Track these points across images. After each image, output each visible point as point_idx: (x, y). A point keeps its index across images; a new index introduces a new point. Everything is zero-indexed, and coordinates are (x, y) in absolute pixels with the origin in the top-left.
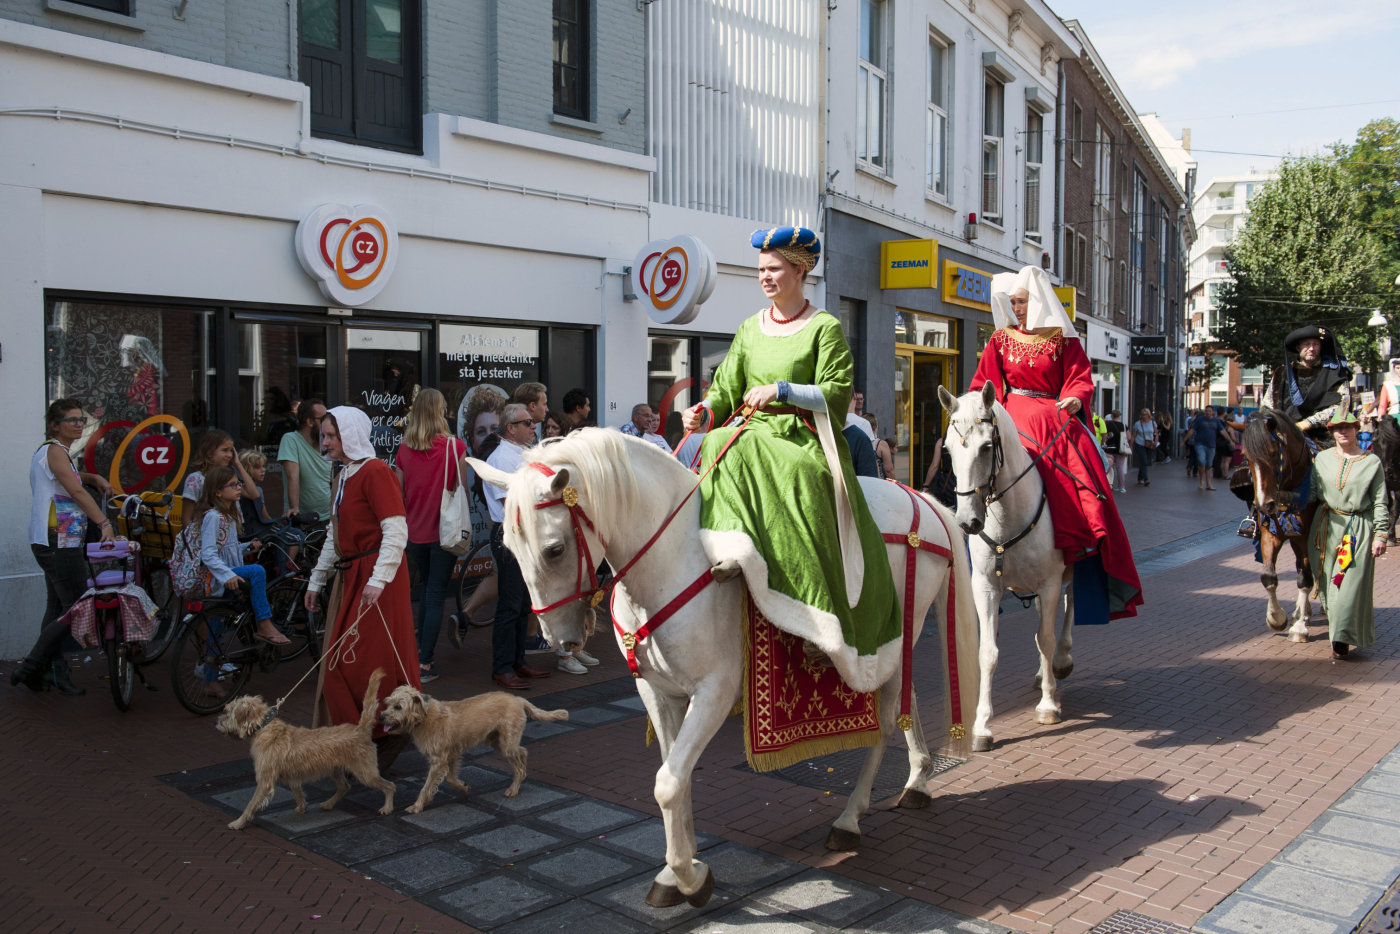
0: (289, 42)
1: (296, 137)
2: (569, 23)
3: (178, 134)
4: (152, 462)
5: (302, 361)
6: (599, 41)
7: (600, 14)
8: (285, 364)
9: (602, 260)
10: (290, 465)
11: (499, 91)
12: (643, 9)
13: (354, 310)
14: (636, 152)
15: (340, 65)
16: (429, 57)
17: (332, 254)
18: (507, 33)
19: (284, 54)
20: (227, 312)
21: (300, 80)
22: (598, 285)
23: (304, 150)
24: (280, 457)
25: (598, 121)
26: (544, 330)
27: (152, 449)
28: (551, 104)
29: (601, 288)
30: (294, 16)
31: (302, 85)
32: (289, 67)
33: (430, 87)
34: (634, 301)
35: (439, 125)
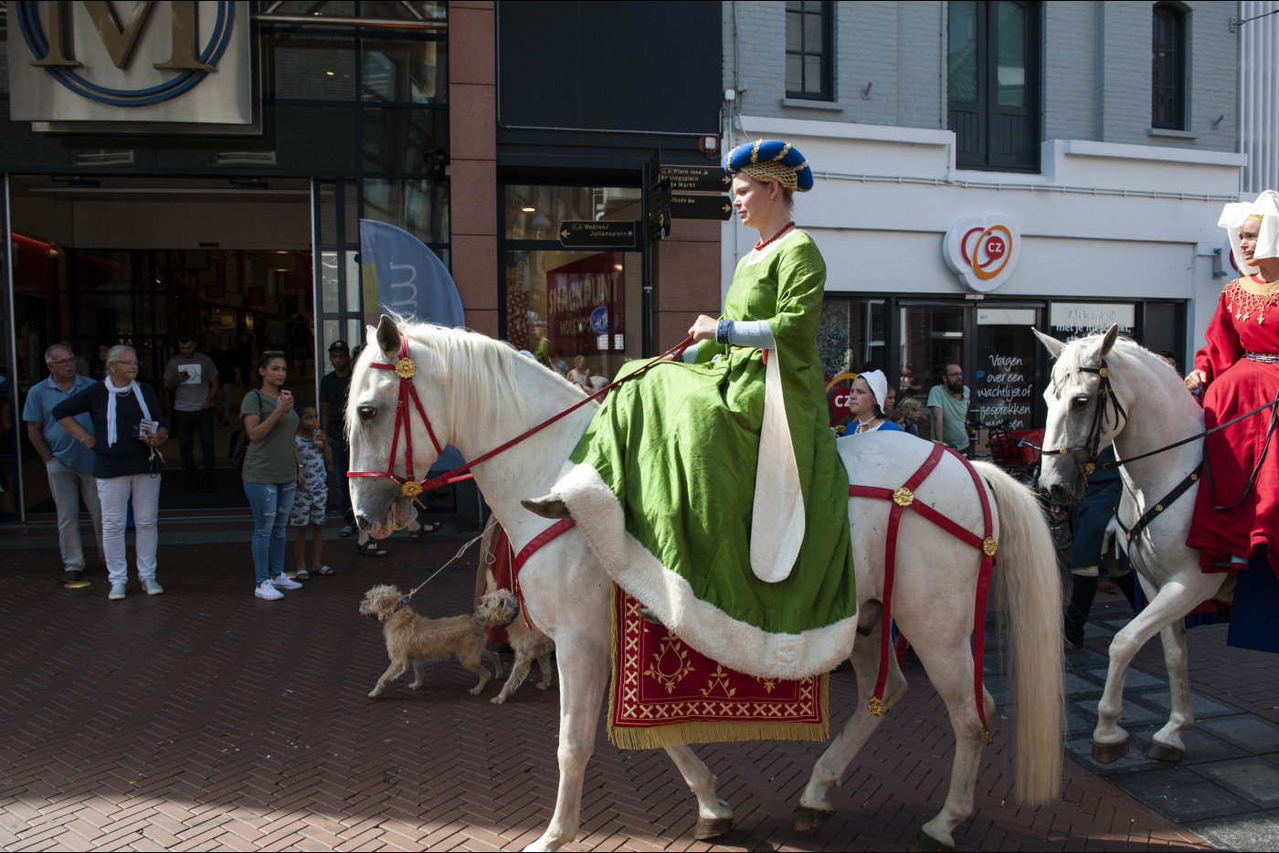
0: (941, 103)
1: (945, 171)
2: (1166, 53)
3: (864, 178)
4: (841, 405)
5: (935, 334)
6: (1194, 63)
7: (1195, 41)
8: (923, 337)
9: (1194, 244)
10: (937, 410)
11: (1106, 116)
12: (1236, 30)
13: (985, 295)
14: (1228, 151)
15: (978, 114)
16: (1047, 97)
17: (970, 254)
18: (1112, 69)
19: (937, 112)
20: (893, 300)
21: (948, 129)
22: (1189, 265)
23: (951, 179)
24: (929, 404)
25: (1193, 129)
26: (1139, 304)
27: (841, 397)
28: (1150, 121)
29: (1192, 268)
30: (945, 83)
31: (950, 132)
32: (940, 121)
33: (1048, 120)
34: (1223, 277)
35: (1055, 149)
